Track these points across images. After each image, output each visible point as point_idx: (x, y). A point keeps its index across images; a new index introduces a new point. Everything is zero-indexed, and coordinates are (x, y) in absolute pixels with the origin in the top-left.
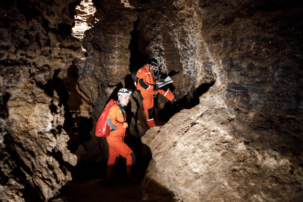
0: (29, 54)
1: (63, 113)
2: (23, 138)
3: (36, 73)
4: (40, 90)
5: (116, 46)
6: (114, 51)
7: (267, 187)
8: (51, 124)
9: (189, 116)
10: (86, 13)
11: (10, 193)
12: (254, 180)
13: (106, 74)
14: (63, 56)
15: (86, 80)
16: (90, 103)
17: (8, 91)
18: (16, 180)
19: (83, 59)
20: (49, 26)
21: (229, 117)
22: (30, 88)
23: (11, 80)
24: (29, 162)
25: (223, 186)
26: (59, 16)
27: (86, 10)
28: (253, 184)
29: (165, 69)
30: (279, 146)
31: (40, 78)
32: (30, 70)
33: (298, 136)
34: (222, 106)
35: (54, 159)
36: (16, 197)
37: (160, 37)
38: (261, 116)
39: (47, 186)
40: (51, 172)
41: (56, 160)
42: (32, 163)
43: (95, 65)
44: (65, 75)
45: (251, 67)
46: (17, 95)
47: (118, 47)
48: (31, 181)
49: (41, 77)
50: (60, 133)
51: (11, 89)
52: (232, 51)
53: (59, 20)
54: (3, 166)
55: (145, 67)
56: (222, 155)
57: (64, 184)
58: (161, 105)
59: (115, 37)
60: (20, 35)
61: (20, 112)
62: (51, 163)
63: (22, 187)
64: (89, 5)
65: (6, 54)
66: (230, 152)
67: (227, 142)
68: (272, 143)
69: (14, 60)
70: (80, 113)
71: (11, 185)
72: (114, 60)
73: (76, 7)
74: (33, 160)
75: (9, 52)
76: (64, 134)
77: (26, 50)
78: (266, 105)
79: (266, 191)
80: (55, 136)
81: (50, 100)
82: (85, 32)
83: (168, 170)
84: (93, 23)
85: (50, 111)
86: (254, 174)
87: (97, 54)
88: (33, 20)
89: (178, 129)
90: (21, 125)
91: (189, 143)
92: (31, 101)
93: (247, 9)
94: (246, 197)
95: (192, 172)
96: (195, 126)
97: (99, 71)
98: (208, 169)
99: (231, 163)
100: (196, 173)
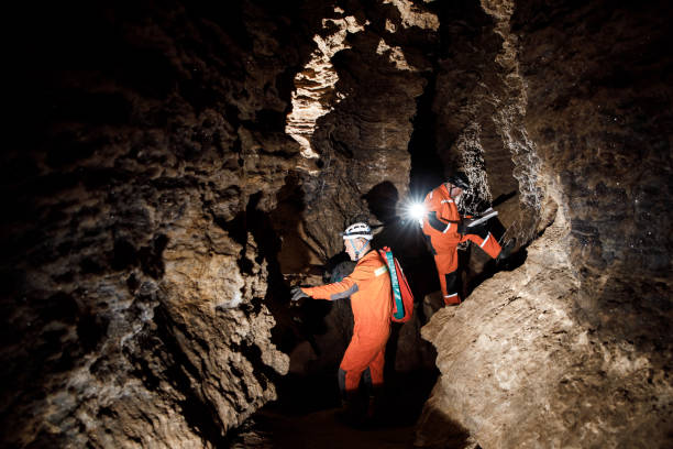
0: (201, 167)
1: (265, 276)
2: (189, 317)
3: (215, 201)
4: (220, 231)
5: (382, 147)
6: (378, 157)
7: (608, 409)
8: (241, 294)
9: (507, 285)
10: (320, 84)
12: (592, 398)
14: (264, 170)
15: (321, 214)
16: (325, 260)
17: (163, 231)
18: (171, 384)
19: (314, 172)
20: (240, 116)
21: (573, 284)
22: (202, 228)
23: (169, 212)
24: (197, 358)
25: (543, 412)
26: (258, 98)
27: (319, 79)
28: (589, 405)
29: (486, 193)
30: (636, 334)
31: (222, 210)
32: (203, 196)
33: (667, 315)
34: (563, 265)
35: (244, 358)
37: (475, 125)
38: (617, 280)
39: (227, 402)
40: (237, 381)
41: (248, 359)
42: (203, 360)
43: (340, 183)
44: (273, 204)
45: (601, 189)
46: (180, 238)
47: (387, 149)
48: (199, 391)
49: (223, 208)
50: (257, 311)
51: (170, 229)
52: (573, 158)
53: (257, 105)
54: (151, 360)
55: (443, 187)
56: (551, 356)
57: (261, 405)
58: (476, 266)
59: (380, 129)
60: (185, 135)
61: (184, 270)
62: (237, 365)
63: (182, 398)
64: (325, 68)
65: (161, 169)
66: (564, 350)
67: (562, 332)
68: (627, 330)
69: (176, 179)
70: (305, 278)
71: (163, 392)
72: (377, 174)
73: (295, 75)
74: (204, 356)
75: (166, 166)
76: (266, 314)
77: (195, 162)
78: (627, 259)
79: (606, 414)
80: (247, 315)
81: (239, 250)
82: (317, 120)
83: (459, 386)
84: (332, 102)
85: (238, 270)
86: (593, 387)
87: (342, 163)
88: (207, 111)
89: (486, 310)
90: (186, 294)
91: (500, 336)
92: (204, 250)
93: (588, 82)
94: (574, 428)
95: (498, 389)
96: (514, 303)
97: (348, 196)
98: (524, 382)
99: (563, 369)
100: (505, 391)
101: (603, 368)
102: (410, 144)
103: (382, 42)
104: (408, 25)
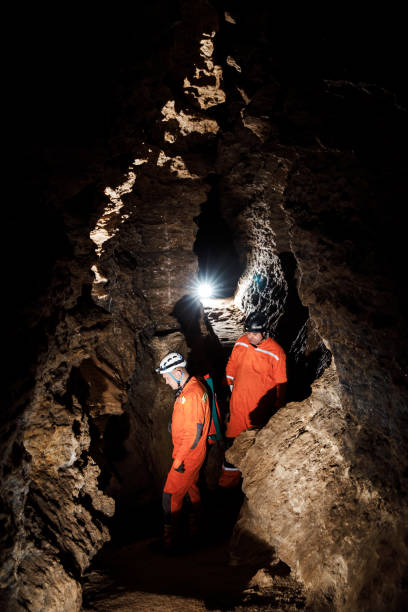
1: (87, 429)
2: (42, 482)
3: (52, 381)
5: (168, 247)
6: (163, 260)
7: (357, 526)
8: (75, 454)
9: (297, 416)
11: (47, 559)
12: (349, 519)
13: (150, 311)
14: (85, 344)
15: (110, 333)
16: (121, 385)
18: (48, 542)
19: (103, 297)
22: (47, 408)
24: (54, 516)
25: (321, 530)
28: (347, 524)
30: (373, 474)
31: (58, 388)
34: (337, 405)
35: (84, 509)
36: (54, 563)
37: (264, 206)
38: (366, 431)
39: (80, 549)
40: (82, 529)
41: (87, 509)
42: (58, 517)
46: (32, 421)
47: (171, 250)
49: (59, 385)
50: (86, 464)
54: (32, 525)
56: (327, 486)
57: (100, 547)
59: (162, 230)
61: (36, 444)
62: (79, 516)
63: (57, 551)
66: (336, 481)
67: (336, 465)
68: (369, 471)
70: (103, 407)
71: (46, 549)
72: (163, 277)
74: (58, 513)
76: (92, 465)
79: (356, 530)
80: (81, 470)
81: (73, 419)
82: (104, 244)
83: (263, 511)
85: (73, 435)
86: (351, 511)
87: (127, 276)
89: (281, 440)
90: (37, 463)
91: (293, 466)
92: (49, 425)
94: (338, 542)
95: (293, 512)
96: (302, 437)
97: (134, 307)
98: (310, 507)
99: (334, 497)
100: (298, 514)
101: (357, 497)
102: (195, 243)
103: (162, 154)
104: (186, 132)
